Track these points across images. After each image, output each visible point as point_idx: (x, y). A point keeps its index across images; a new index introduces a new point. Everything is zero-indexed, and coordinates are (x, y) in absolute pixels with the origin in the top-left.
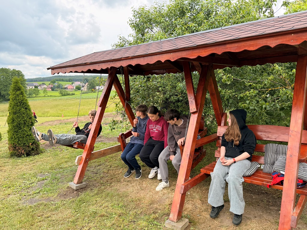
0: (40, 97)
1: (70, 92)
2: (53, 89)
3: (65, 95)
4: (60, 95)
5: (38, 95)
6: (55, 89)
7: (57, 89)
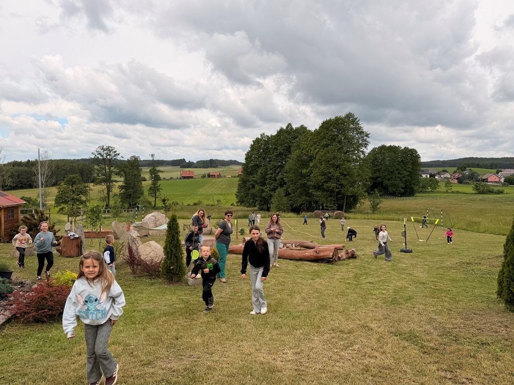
0: (438, 192)
1: (493, 188)
2: (460, 181)
3: (483, 193)
4: (474, 192)
5: (435, 188)
6: (464, 182)
7: (468, 181)
